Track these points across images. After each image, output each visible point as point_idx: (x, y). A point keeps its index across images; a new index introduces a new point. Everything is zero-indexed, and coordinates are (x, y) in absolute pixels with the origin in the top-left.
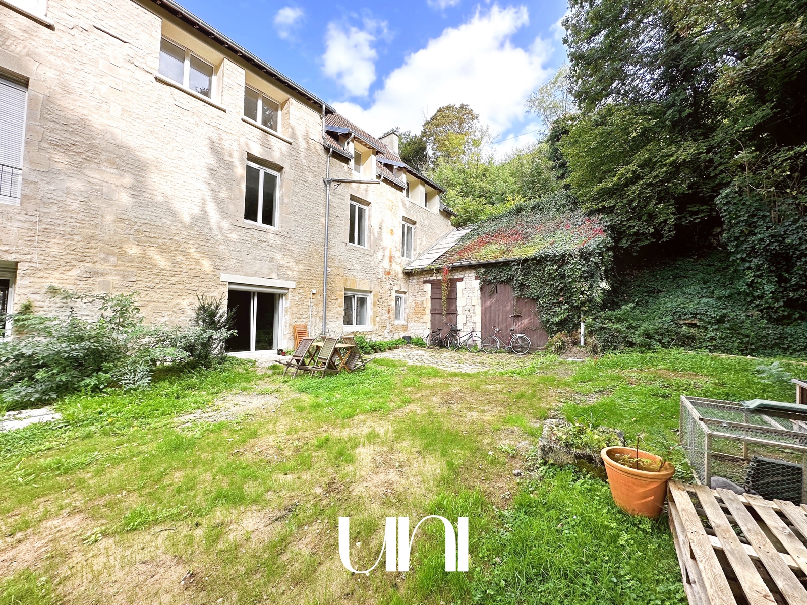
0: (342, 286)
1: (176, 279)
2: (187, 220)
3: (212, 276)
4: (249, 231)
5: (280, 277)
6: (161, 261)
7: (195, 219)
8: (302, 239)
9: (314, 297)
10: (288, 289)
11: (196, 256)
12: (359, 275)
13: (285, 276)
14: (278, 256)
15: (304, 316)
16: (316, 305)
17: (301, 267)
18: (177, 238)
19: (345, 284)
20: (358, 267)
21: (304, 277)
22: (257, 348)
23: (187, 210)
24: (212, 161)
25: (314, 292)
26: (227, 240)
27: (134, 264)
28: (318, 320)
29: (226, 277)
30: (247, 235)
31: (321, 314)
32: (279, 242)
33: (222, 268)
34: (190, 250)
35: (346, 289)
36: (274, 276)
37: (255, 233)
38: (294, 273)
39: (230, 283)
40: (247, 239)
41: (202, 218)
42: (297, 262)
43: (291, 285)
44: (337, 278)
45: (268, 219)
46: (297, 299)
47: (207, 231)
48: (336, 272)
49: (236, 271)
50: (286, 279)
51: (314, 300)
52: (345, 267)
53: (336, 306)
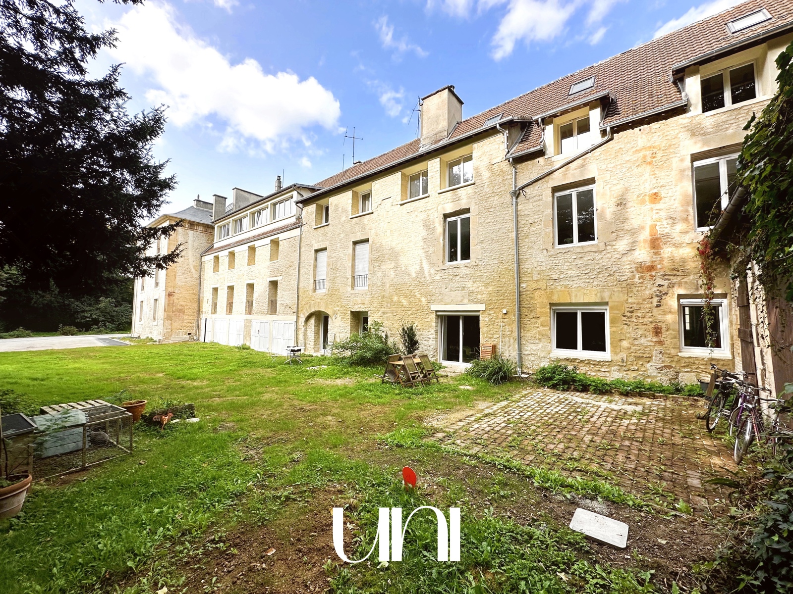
0: (545, 301)
1: (411, 312)
2: (414, 275)
3: (426, 308)
5: (471, 301)
7: (418, 273)
9: (507, 316)
10: (479, 311)
13: (475, 300)
14: (469, 284)
15: (495, 336)
16: (509, 325)
17: (490, 288)
19: (549, 298)
21: (494, 299)
23: (413, 270)
25: (505, 311)
26: (434, 281)
28: (512, 341)
29: (435, 307)
30: (446, 274)
31: (516, 334)
32: (469, 272)
33: (431, 301)
35: (551, 305)
36: (466, 301)
37: (450, 271)
38: (484, 296)
39: (437, 311)
40: (445, 277)
41: (421, 272)
42: (486, 285)
43: (482, 307)
44: (537, 293)
45: (466, 255)
46: (487, 319)
47: (423, 279)
48: (534, 286)
49: (440, 302)
50: (477, 303)
51: (506, 320)
52: (548, 278)
53: (537, 325)
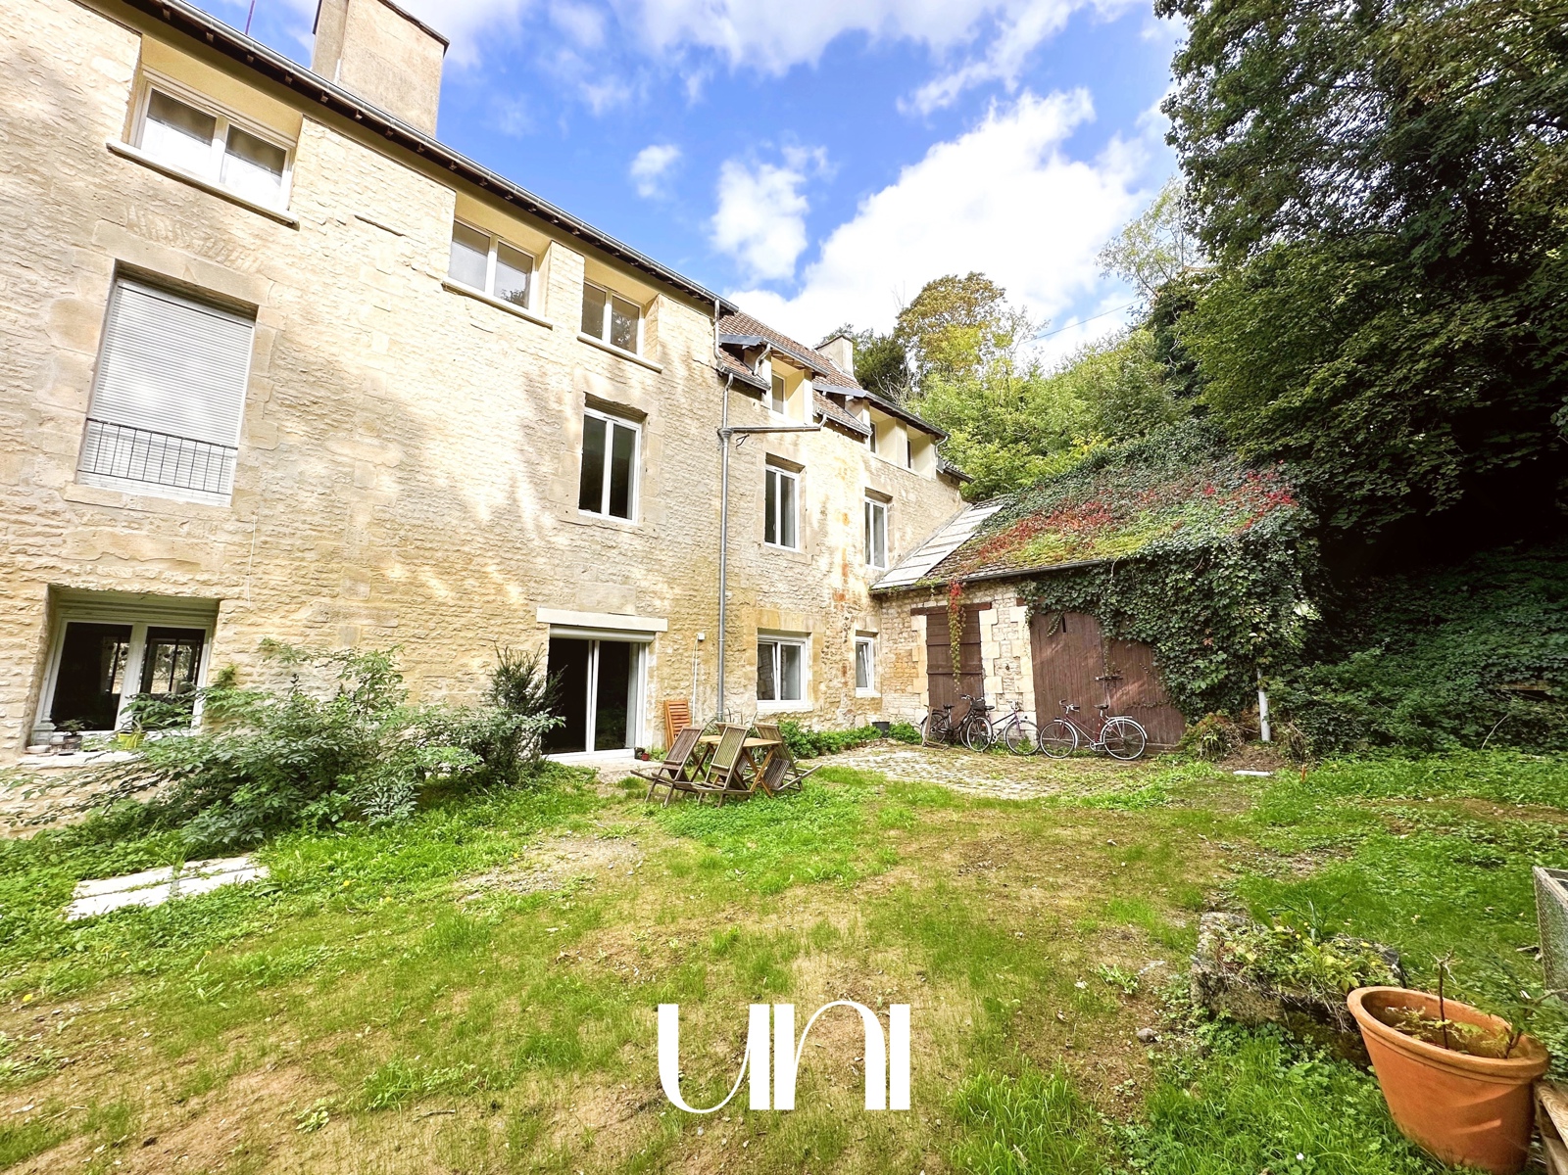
0: (753, 624)
1: (463, 621)
2: (484, 515)
3: (522, 614)
4: (587, 530)
5: (642, 611)
6: (440, 589)
7: (499, 514)
8: (680, 539)
9: (701, 647)
10: (654, 633)
11: (498, 577)
12: (785, 603)
13: (649, 609)
14: (637, 573)
15: (683, 684)
16: (706, 662)
17: (678, 590)
18: (466, 549)
19: (759, 620)
20: (782, 587)
21: (683, 611)
22: (599, 747)
23: (484, 502)
24: (529, 413)
25: (702, 637)
26: (550, 548)
27: (397, 596)
28: (709, 691)
29: (546, 615)
30: (584, 537)
31: (715, 679)
32: (640, 548)
33: (540, 598)
34: (488, 569)
35: (761, 631)
36: (630, 609)
37: (598, 533)
38: (666, 602)
39: (553, 625)
40: (583, 544)
41: (509, 513)
42: (671, 582)
43: (660, 625)
44: (745, 610)
45: (620, 507)
46: (670, 651)
47: (516, 533)
48: (741, 598)
49: (563, 603)
50: (651, 614)
51: (701, 653)
52: (758, 588)
53: (742, 663)
